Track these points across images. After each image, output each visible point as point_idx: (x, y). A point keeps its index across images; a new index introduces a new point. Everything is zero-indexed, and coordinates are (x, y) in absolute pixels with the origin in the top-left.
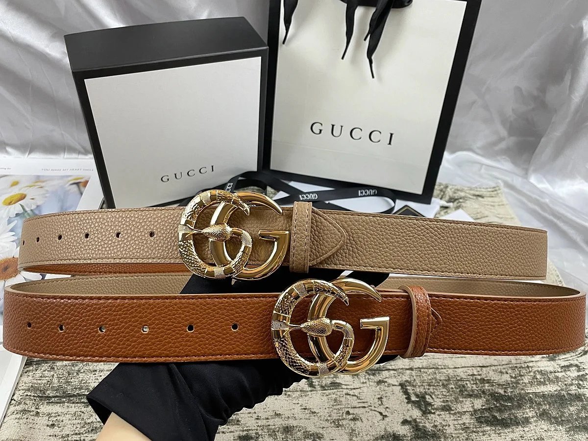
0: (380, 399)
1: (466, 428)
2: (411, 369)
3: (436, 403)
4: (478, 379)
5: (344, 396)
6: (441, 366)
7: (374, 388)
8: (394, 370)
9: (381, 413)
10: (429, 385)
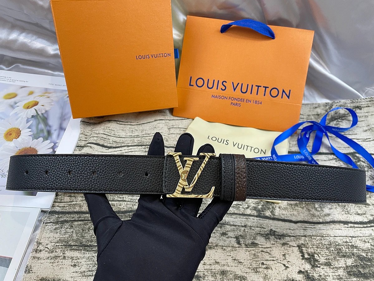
0: (284, 255)
1: (341, 278)
2: (305, 236)
3: (321, 260)
4: (350, 245)
5: (260, 252)
6: (325, 235)
7: (280, 248)
8: (293, 236)
9: (284, 265)
10: (317, 248)
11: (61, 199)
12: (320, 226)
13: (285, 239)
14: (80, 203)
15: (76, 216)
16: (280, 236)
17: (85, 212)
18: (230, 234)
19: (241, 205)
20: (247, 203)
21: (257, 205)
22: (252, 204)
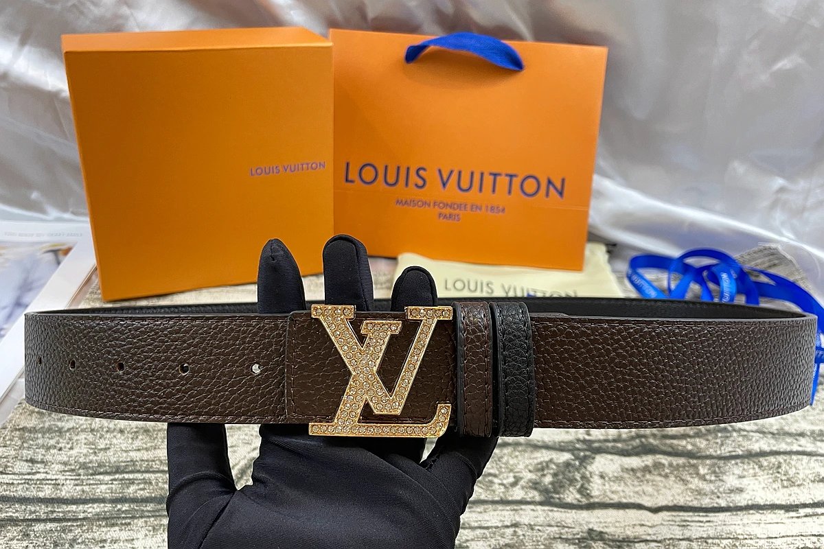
12: (722, 516)
16: (619, 541)
19: (495, 476)
20: (511, 471)
21: (539, 474)
22: (526, 472)
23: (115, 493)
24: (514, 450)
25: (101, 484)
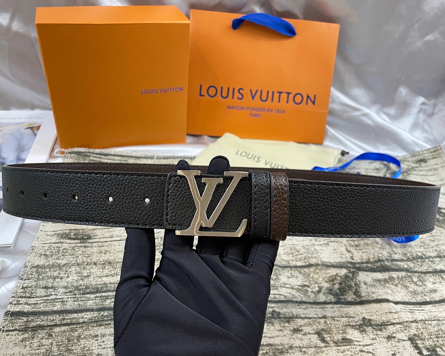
11: (32, 293)
12: (428, 307)
13: (388, 329)
14: (63, 297)
15: (57, 319)
16: (380, 325)
17: (71, 310)
18: (306, 329)
19: (308, 286)
20: (316, 283)
21: (331, 283)
22: (324, 283)
23: (99, 305)
24: (316, 269)
25: (89, 300)
